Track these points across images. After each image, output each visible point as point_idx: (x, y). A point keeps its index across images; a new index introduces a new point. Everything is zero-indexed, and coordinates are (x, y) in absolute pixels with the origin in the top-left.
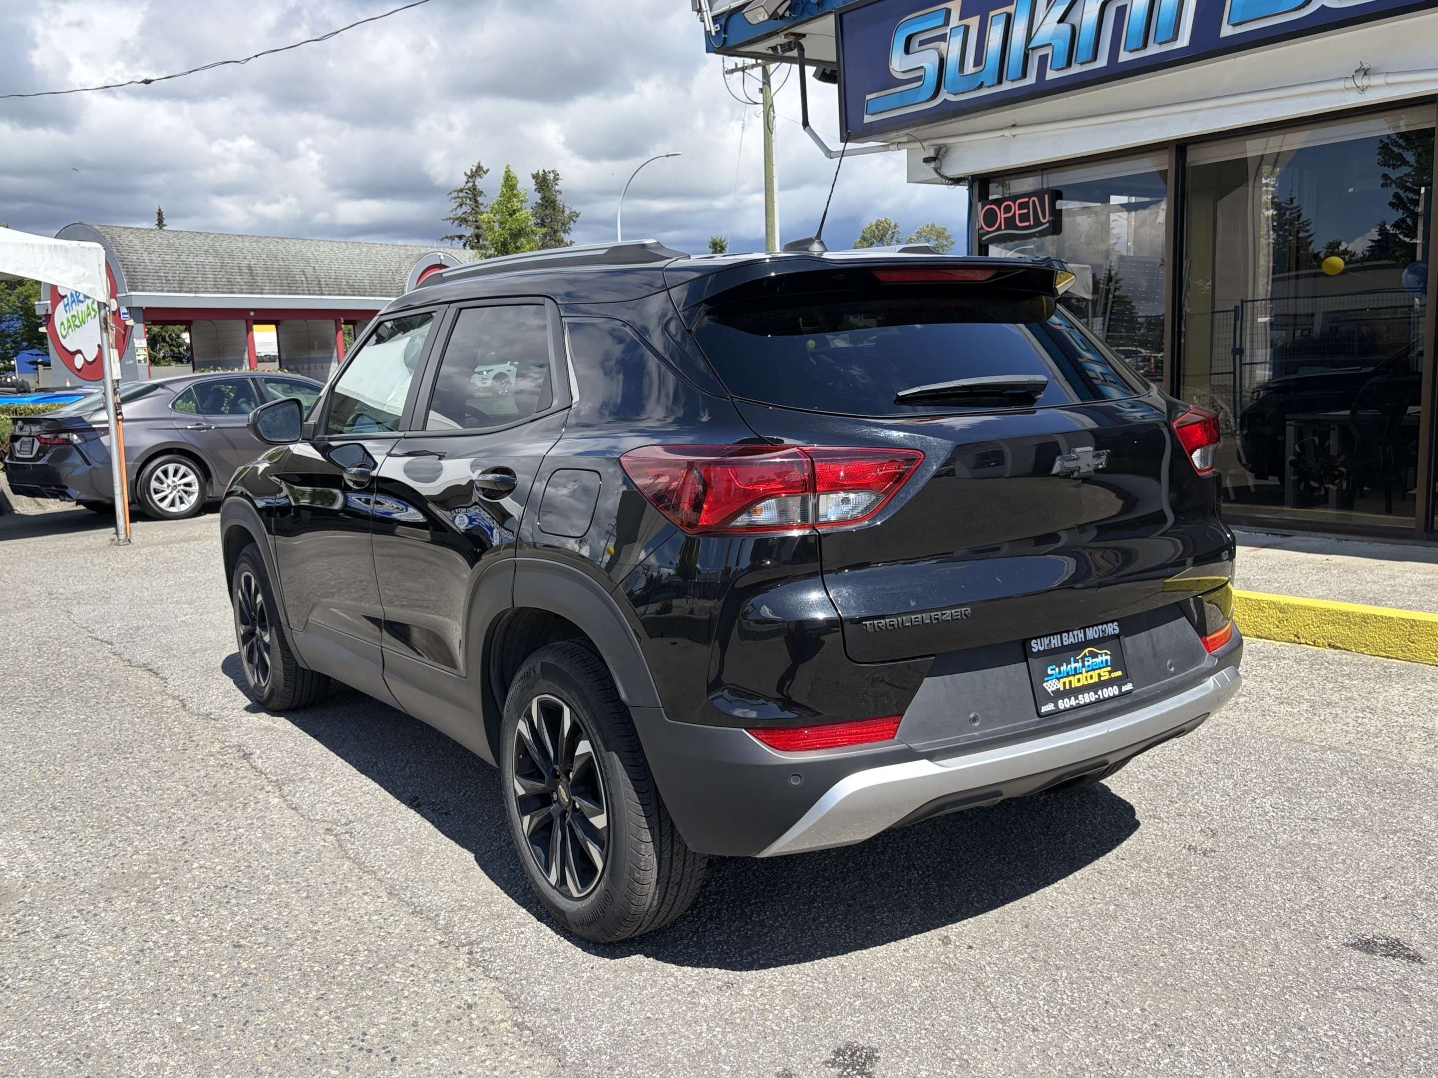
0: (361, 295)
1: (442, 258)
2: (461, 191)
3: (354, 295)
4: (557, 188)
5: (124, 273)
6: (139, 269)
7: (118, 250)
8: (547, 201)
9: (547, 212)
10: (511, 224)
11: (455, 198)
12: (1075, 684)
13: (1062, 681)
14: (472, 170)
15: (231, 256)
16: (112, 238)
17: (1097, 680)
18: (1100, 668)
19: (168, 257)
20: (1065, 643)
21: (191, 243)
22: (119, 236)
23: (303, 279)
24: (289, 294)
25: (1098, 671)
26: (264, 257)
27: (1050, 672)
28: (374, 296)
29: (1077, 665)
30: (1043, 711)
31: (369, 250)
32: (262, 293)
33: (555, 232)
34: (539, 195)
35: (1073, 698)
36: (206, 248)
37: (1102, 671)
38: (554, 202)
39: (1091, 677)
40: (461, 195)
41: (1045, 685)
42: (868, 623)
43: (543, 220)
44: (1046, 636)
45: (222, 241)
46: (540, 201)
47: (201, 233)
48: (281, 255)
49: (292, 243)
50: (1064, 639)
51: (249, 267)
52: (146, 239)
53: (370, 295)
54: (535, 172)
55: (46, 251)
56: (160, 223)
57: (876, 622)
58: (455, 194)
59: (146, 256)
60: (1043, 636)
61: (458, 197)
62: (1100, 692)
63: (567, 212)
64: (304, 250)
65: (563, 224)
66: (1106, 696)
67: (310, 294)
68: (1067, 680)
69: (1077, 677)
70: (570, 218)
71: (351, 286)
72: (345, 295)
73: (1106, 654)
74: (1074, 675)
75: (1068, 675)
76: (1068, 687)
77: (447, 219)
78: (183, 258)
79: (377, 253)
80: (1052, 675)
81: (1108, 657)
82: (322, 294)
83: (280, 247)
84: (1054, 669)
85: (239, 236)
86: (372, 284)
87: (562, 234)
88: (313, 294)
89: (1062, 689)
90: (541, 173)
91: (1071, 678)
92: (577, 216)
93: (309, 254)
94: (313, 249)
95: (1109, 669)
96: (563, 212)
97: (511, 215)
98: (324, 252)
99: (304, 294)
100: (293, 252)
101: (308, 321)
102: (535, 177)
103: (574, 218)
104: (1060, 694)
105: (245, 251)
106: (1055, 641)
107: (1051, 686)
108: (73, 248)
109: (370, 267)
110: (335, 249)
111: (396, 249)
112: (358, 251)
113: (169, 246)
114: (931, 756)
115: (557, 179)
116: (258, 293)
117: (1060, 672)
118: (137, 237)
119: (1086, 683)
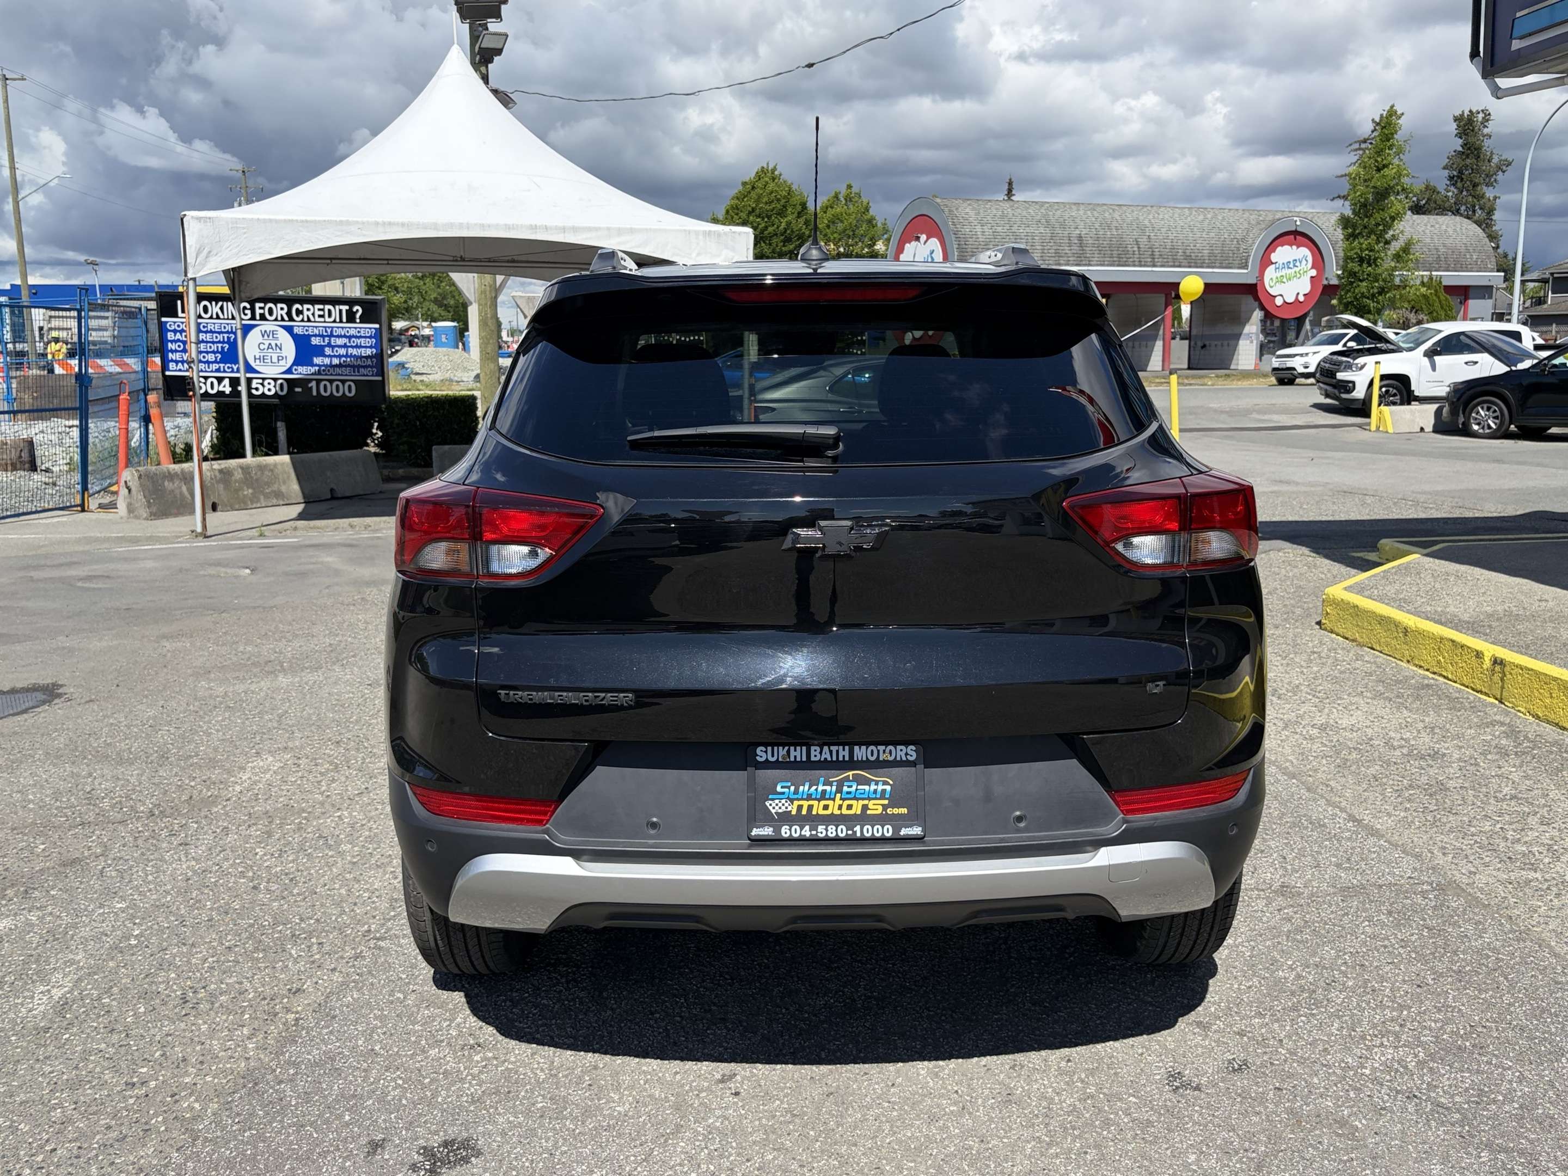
0: (1197, 267)
1: (1298, 223)
2: (1365, 141)
3: (1190, 267)
4: (1486, 131)
5: (956, 246)
6: (971, 241)
7: (954, 224)
8: (1469, 149)
9: (1468, 161)
10: (1378, 181)
11: (1356, 150)
12: (818, 809)
13: (796, 803)
14: (1382, 115)
15: (1063, 226)
16: (950, 211)
17: (859, 812)
18: (869, 799)
19: (999, 229)
20: (813, 758)
21: (1024, 213)
22: (957, 209)
23: (1136, 249)
24: (1119, 265)
25: (866, 802)
26: (1097, 226)
27: (779, 789)
28: (1213, 267)
29: (828, 788)
30: (753, 833)
31: (1215, 216)
32: (1090, 265)
33: (1475, 185)
34: (1460, 141)
35: (807, 828)
36: (1038, 217)
37: (871, 804)
38: (1479, 149)
39: (850, 807)
40: (1363, 146)
41: (767, 804)
42: (503, 692)
43: (1461, 172)
44: (784, 745)
45: (1056, 210)
46: (1461, 149)
47: (1036, 203)
48: (1115, 224)
49: (1129, 211)
50: (813, 753)
51: (1080, 237)
52: (981, 211)
53: (1208, 267)
54: (1457, 113)
55: (701, 237)
56: (1010, 193)
57: (512, 693)
58: (1357, 146)
59: (979, 228)
60: (778, 745)
61: (1360, 149)
62: (858, 829)
63: (1495, 160)
64: (1141, 218)
65: (1487, 176)
66: (868, 835)
67: (1141, 266)
68: (806, 804)
69: (823, 803)
70: (1499, 168)
71: (1188, 257)
72: (1180, 266)
73: (885, 783)
74: (819, 800)
75: (809, 797)
76: (804, 812)
77: (1342, 176)
78: (1015, 228)
79: (1224, 218)
80: (783, 793)
81: (888, 788)
82: (1154, 266)
83: (1116, 215)
84: (789, 788)
85: (1075, 204)
86: (1211, 254)
87: (1485, 188)
88: (1145, 266)
89: (794, 812)
90: (1466, 113)
91: (815, 803)
92: (1509, 164)
93: (1146, 222)
94: (1151, 217)
95: (886, 802)
96: (1489, 161)
97: (1379, 170)
98: (1163, 219)
99: (1134, 266)
100: (1128, 221)
101: (1138, 295)
102: (1456, 119)
103: (1504, 168)
104: (786, 818)
105: (1078, 220)
106: (798, 754)
107: (775, 806)
108: (725, 234)
109: (1212, 235)
110: (1176, 215)
111: (1247, 215)
112: (1201, 217)
113: (1003, 216)
114: (576, 855)
115: (1488, 120)
116: (1085, 265)
117: (796, 792)
118: (974, 209)
119: (837, 812)
